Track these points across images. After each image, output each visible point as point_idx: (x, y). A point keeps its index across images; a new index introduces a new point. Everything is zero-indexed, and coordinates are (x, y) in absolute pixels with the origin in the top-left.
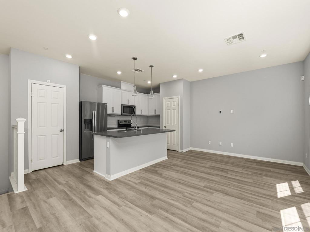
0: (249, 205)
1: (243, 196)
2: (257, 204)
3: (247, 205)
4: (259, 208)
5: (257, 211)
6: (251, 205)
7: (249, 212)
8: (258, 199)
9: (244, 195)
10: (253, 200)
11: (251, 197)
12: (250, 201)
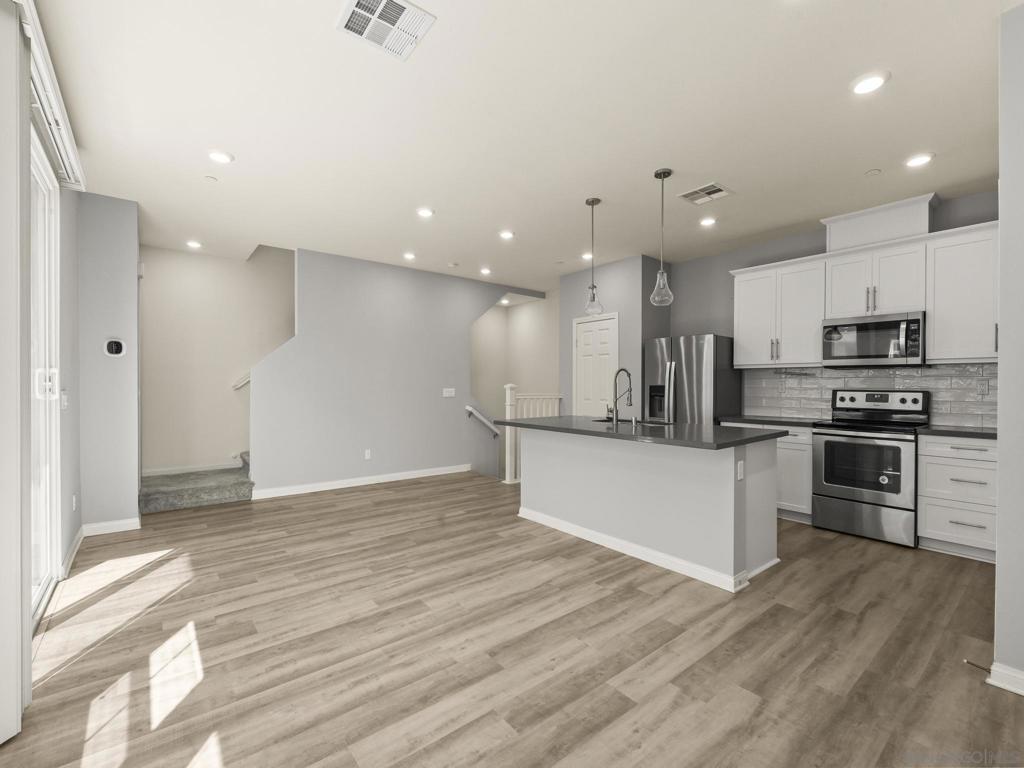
0: (281, 634)
1: (315, 647)
2: (267, 649)
3: (286, 633)
4: (255, 644)
5: (255, 632)
6: (279, 637)
7: (271, 620)
8: (273, 668)
9: (315, 653)
10: (284, 653)
11: (294, 661)
12: (290, 646)
